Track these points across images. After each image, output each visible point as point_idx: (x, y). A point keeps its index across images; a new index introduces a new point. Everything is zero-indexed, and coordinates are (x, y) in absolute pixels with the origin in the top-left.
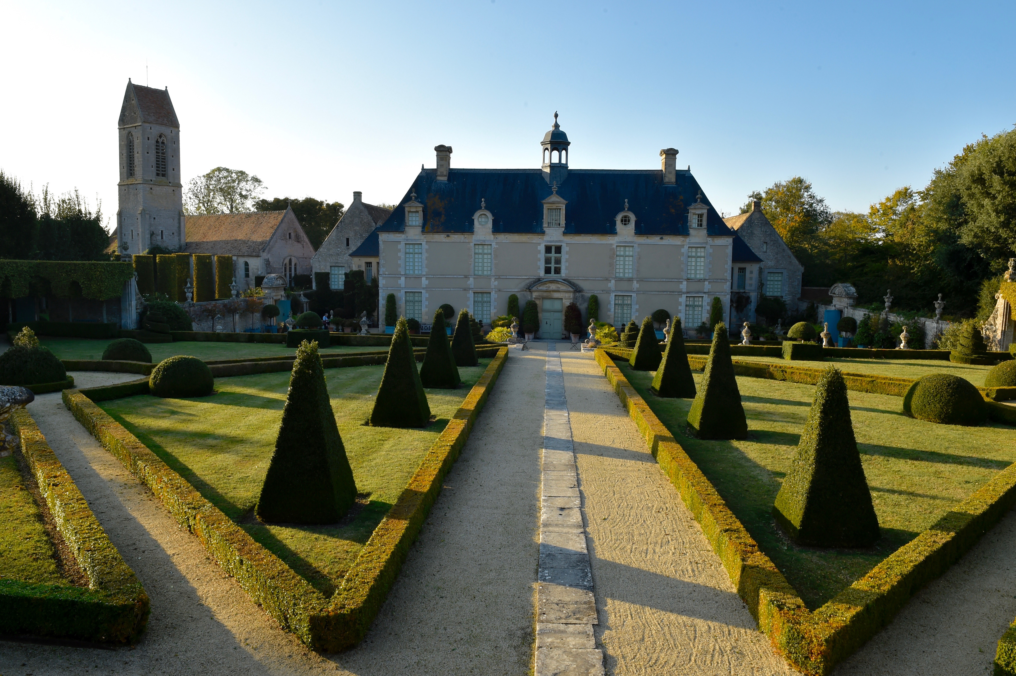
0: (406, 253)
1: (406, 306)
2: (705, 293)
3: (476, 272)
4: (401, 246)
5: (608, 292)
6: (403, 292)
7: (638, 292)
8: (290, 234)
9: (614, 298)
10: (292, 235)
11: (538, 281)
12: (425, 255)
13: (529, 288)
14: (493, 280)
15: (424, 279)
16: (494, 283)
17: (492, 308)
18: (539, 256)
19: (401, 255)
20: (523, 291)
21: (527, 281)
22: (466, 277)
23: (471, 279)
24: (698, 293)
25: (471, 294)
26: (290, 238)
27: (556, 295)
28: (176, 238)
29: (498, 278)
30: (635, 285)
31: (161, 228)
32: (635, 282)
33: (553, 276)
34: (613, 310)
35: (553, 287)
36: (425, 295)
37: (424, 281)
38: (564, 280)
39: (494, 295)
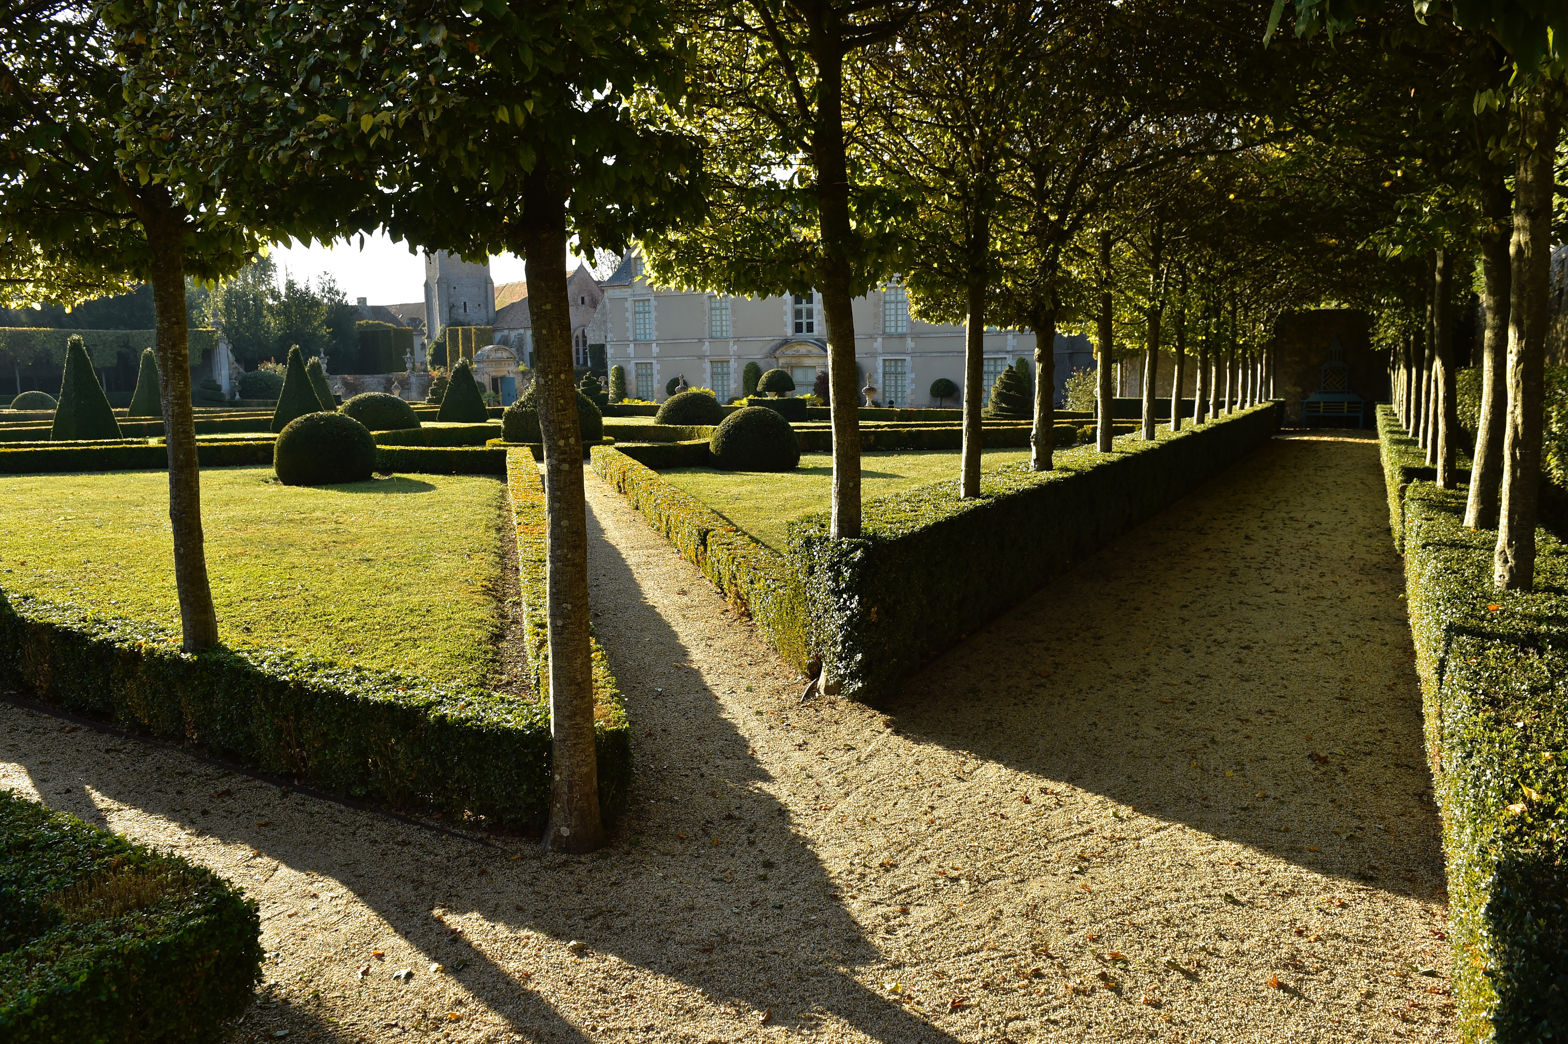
0: (636, 313)
1: (638, 381)
2: (1008, 352)
3: (714, 334)
4: (629, 304)
5: (873, 355)
6: (633, 362)
7: (913, 353)
8: (583, 299)
9: (881, 364)
10: (586, 299)
11: (786, 342)
12: (654, 314)
13: (772, 353)
14: (731, 344)
15: (654, 345)
16: (733, 348)
17: (732, 382)
18: (785, 308)
19: (629, 315)
20: (767, 357)
21: (773, 344)
22: (700, 340)
23: (707, 344)
24: (997, 352)
25: (707, 365)
26: (583, 303)
27: (807, 362)
28: (483, 311)
29: (737, 340)
30: (910, 344)
31: (463, 299)
32: (909, 340)
33: (804, 334)
34: (881, 381)
35: (803, 349)
36: (656, 367)
37: (655, 349)
38: (817, 340)
39: (733, 364)
